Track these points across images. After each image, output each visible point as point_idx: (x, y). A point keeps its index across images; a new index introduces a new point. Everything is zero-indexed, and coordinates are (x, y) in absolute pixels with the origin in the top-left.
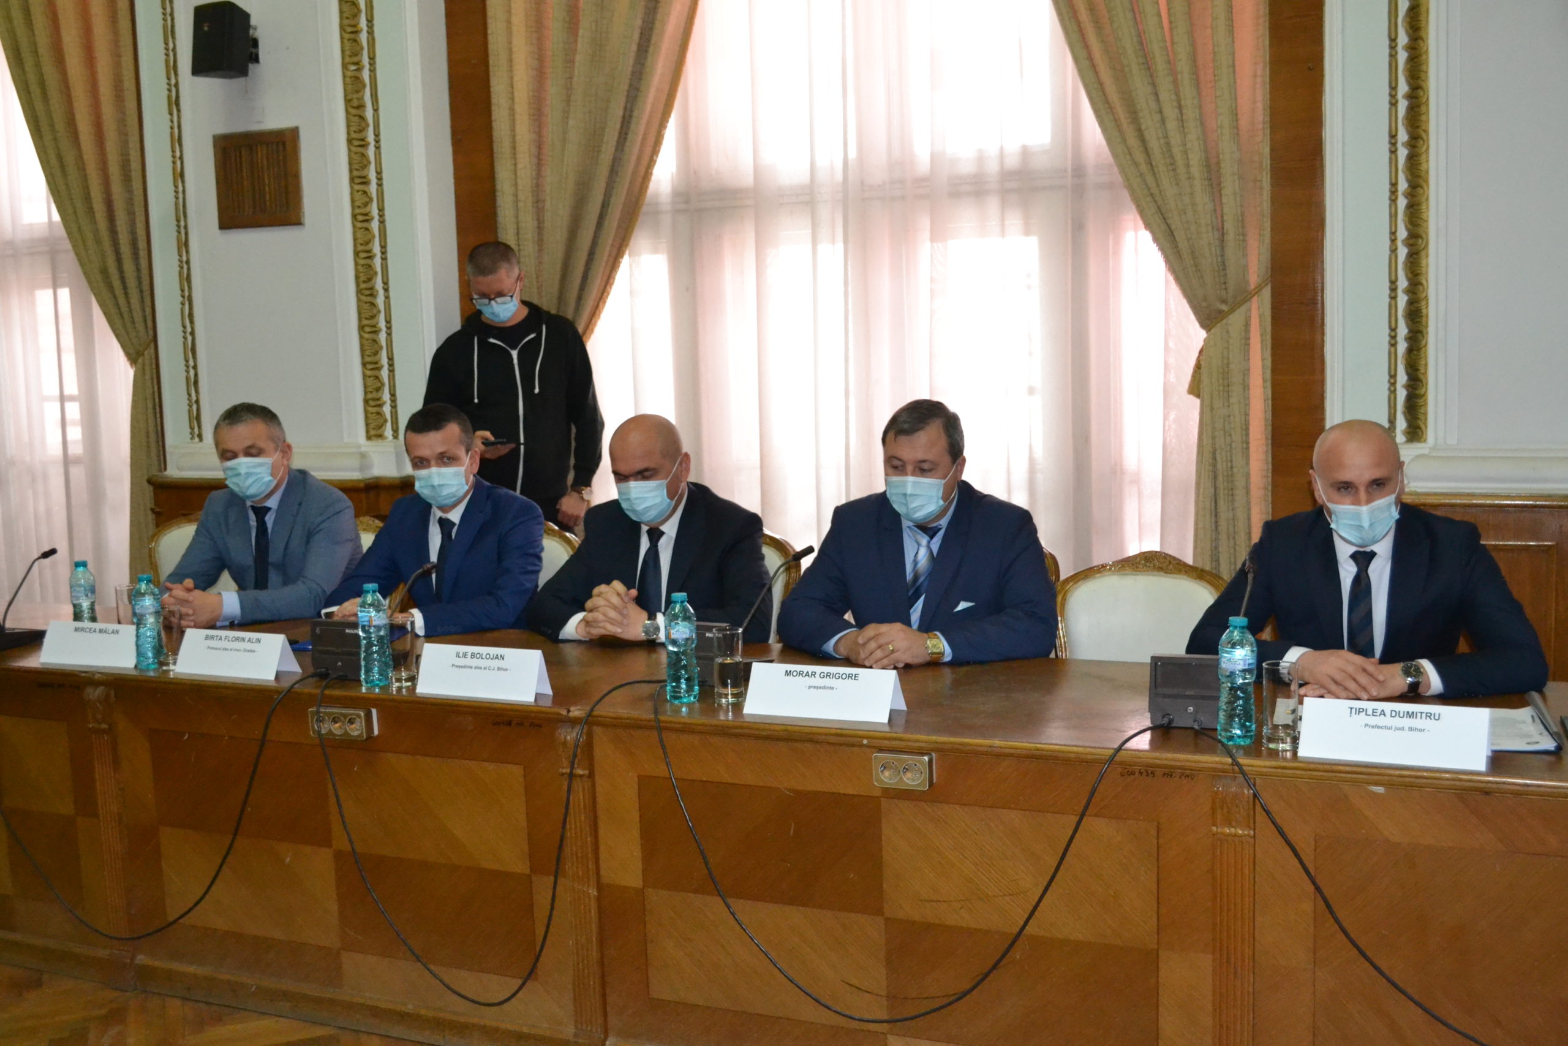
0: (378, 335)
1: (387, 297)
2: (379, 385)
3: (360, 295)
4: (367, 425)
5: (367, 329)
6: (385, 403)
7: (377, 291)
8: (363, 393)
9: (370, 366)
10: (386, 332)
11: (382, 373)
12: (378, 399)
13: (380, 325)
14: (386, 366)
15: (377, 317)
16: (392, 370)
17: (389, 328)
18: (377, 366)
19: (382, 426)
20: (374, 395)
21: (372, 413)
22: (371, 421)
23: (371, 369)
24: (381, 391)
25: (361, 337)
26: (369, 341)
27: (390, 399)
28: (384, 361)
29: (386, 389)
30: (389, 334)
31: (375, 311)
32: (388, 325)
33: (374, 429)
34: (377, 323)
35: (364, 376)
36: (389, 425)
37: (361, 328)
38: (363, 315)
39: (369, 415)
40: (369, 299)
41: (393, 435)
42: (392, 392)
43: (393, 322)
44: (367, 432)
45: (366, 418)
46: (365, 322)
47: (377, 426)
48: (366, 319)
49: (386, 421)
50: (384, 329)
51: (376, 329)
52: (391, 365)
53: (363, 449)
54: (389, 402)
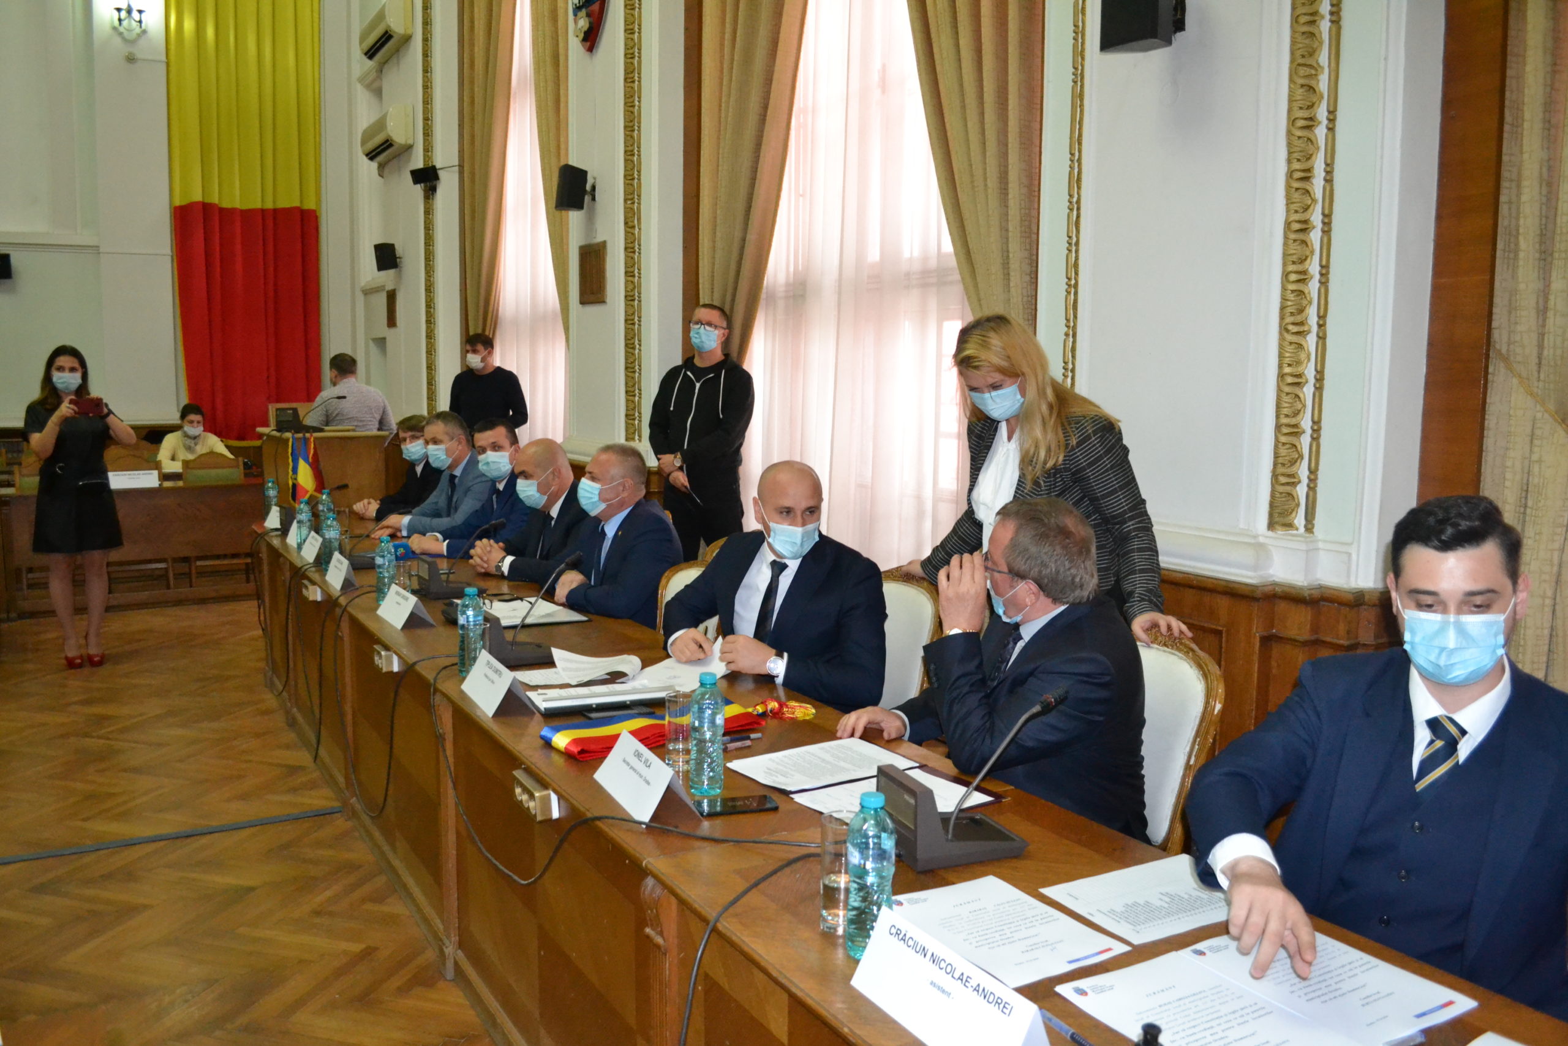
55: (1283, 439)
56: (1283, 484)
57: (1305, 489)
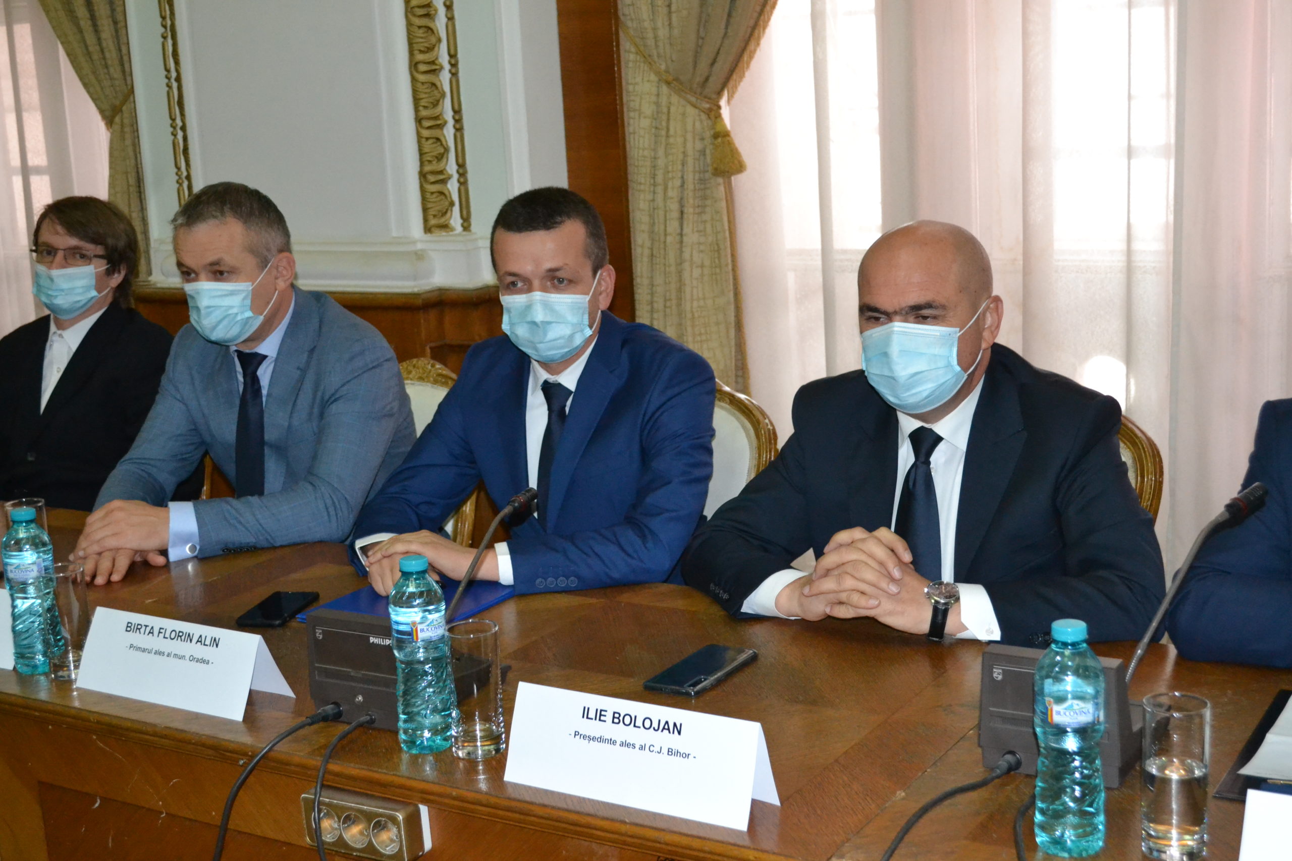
0: (438, 76)
1: (451, 19)
2: (442, 150)
3: (409, 15)
4: (425, 210)
5: (423, 68)
6: (450, 177)
7: (436, 10)
8: (418, 163)
9: (427, 124)
10: (450, 71)
11: (445, 131)
12: (441, 172)
13: (440, 60)
14: (451, 123)
15: (436, 49)
16: (459, 128)
17: (454, 65)
18: (439, 122)
19: (446, 213)
20: (434, 167)
21: (432, 193)
22: (429, 205)
23: (429, 128)
24: (444, 160)
25: (414, 80)
26: (426, 86)
27: (458, 172)
28: (449, 115)
29: (452, 155)
30: (454, 75)
31: (433, 40)
32: (453, 62)
33: (435, 216)
34: (437, 59)
36: (456, 209)
37: (414, 66)
38: (416, 47)
39: (428, 195)
40: (424, 22)
41: (462, 225)
42: (460, 161)
43: (459, 56)
44: (426, 220)
45: (424, 200)
46: (420, 57)
47: (439, 211)
48: (421, 52)
49: (452, 204)
50: (447, 67)
51: (437, 67)
52: (458, 121)
53: (419, 246)
54: (456, 176)
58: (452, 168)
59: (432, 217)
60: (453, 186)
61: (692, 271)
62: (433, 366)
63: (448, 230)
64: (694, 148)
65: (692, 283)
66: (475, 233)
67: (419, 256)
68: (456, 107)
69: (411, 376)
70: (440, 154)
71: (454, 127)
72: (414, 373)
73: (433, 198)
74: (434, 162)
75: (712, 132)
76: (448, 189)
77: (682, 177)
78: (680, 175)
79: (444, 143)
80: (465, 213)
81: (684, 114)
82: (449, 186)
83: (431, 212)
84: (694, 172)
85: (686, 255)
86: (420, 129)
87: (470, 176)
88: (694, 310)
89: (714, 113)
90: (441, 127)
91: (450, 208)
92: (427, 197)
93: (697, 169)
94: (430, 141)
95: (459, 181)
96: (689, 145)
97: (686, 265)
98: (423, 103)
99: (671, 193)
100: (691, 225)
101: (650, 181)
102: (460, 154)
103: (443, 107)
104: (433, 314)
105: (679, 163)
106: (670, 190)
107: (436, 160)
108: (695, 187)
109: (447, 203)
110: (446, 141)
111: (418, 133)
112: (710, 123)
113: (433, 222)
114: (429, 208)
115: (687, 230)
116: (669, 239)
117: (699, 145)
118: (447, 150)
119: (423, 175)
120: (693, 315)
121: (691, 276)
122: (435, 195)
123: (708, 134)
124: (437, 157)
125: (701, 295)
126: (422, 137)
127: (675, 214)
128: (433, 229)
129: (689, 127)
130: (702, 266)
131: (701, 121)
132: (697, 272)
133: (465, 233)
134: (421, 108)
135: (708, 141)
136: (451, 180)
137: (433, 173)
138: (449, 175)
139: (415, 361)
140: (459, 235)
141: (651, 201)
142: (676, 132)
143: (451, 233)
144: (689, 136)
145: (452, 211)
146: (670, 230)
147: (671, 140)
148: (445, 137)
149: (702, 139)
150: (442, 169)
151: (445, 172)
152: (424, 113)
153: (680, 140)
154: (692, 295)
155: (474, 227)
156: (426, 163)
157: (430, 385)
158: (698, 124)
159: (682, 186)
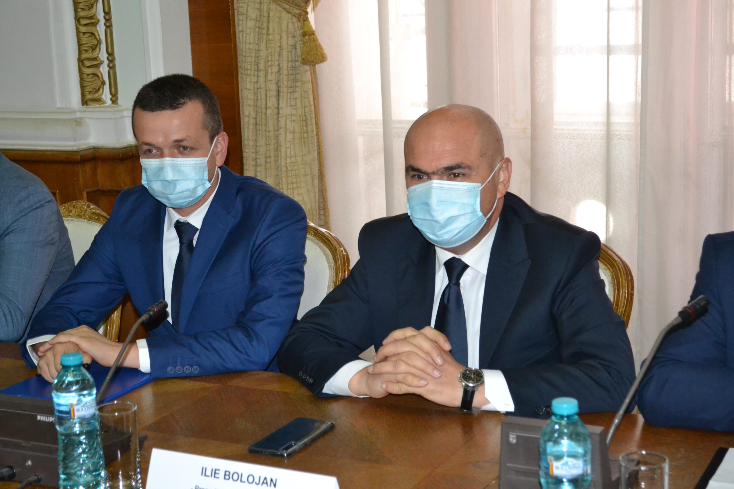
2: (96, 42)
4: (83, 87)
6: (102, 63)
8: (77, 52)
9: (83, 22)
12: (95, 59)
14: (102, 21)
16: (109, 26)
18: (93, 21)
19: (99, 90)
21: (88, 75)
22: (86, 84)
23: (86, 25)
24: (98, 49)
27: (108, 59)
28: (101, 15)
29: (103, 46)
33: (90, 92)
35: (78, 32)
36: (107, 87)
39: (85, 76)
41: (111, 99)
42: (110, 50)
44: (83, 95)
45: (82, 79)
49: (104, 83)
53: (78, 115)
54: (106, 62)
55: (83, 29)
56: (89, 67)
57: (107, 69)
58: (103, 56)
59: (88, 93)
60: (104, 70)
61: (286, 136)
62: (88, 206)
63: (100, 103)
64: (288, 43)
65: (286, 145)
66: (121, 106)
67: (78, 122)
68: (107, 10)
69: (71, 214)
70: (94, 45)
71: (105, 24)
72: (73, 211)
73: (89, 79)
74: (90, 51)
75: (301, 31)
76: (100, 72)
77: (279, 65)
78: (277, 63)
79: (97, 37)
80: (113, 89)
81: (280, 18)
82: (101, 69)
83: (88, 89)
84: (288, 61)
85: (282, 124)
86: (78, 26)
87: (117, 62)
88: (288, 165)
89: (303, 17)
90: (95, 24)
91: (102, 87)
92: (85, 77)
93: (290, 59)
94: (87, 35)
95: (108, 66)
96: (284, 41)
97: (282, 131)
98: (81, 6)
99: (270, 77)
100: (285, 100)
101: (254, 68)
102: (110, 46)
103: (96, 9)
104: (88, 167)
105: (276, 54)
106: (269, 75)
107: (91, 50)
108: (288, 72)
109: (99, 83)
110: (99, 35)
111: (77, 29)
112: (300, 24)
113: (89, 97)
114: (86, 86)
115: (282, 104)
116: (269, 111)
117: (291, 41)
118: (99, 42)
119: (81, 61)
120: (287, 168)
121: (286, 139)
122: (90, 76)
123: (299, 33)
124: (92, 48)
125: (293, 154)
126: (80, 32)
127: (274, 93)
128: (88, 102)
129: (284, 27)
130: (294, 132)
131: (293, 23)
132: (290, 137)
133: (113, 105)
134: (79, 10)
135: (298, 38)
136: (103, 65)
137: (89, 59)
138: (101, 61)
139: (74, 203)
140: (109, 107)
141: (255, 82)
142: (274, 31)
143: (102, 105)
144: (284, 35)
145: (103, 88)
146: (269, 104)
147: (271, 37)
148: (98, 32)
149: (294, 37)
150: (96, 56)
151: (98, 59)
152: (82, 14)
153: (277, 37)
154: (286, 154)
155: (120, 101)
156: (84, 52)
157: (86, 221)
158: (290, 25)
159: (279, 71)
